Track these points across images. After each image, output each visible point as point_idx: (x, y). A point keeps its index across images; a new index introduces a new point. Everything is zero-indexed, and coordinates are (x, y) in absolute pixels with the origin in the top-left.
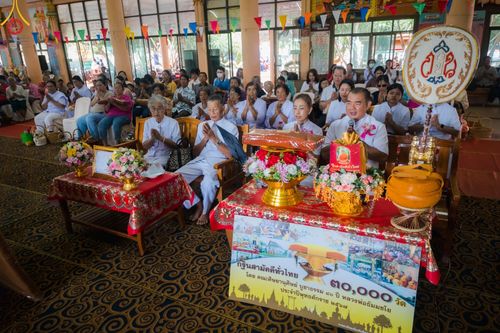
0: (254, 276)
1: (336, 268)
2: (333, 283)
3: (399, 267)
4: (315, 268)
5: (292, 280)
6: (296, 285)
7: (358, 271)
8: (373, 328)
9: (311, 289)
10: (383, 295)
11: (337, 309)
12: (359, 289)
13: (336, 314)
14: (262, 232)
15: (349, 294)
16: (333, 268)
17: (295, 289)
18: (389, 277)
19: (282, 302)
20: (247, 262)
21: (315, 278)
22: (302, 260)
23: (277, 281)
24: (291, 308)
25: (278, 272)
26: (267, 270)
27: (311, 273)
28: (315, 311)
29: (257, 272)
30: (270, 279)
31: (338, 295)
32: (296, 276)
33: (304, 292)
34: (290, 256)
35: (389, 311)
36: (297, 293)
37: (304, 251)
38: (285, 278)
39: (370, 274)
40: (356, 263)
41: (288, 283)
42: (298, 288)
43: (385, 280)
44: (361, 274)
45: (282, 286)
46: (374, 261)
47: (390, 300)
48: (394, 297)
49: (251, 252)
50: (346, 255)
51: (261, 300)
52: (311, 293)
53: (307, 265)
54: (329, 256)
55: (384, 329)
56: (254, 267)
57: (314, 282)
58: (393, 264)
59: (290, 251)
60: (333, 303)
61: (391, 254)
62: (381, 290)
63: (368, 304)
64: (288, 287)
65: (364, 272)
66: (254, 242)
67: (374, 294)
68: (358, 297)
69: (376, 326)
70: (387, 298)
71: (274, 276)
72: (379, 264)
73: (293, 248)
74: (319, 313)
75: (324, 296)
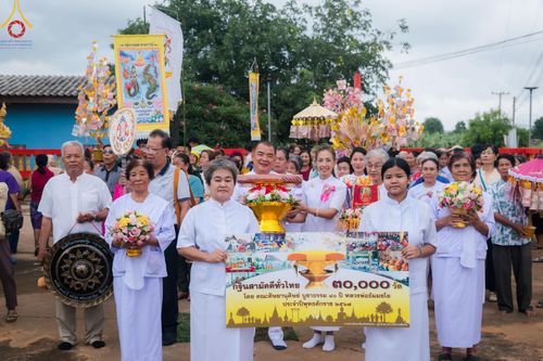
0: (252, 297)
1: (336, 268)
2: (335, 284)
3: (392, 254)
4: (316, 273)
5: (294, 291)
6: (298, 296)
7: (357, 266)
8: (377, 317)
9: (314, 296)
10: (382, 283)
11: (342, 309)
12: (360, 284)
13: (341, 314)
14: (257, 247)
15: (351, 291)
16: (333, 269)
17: (297, 300)
19: (286, 317)
20: (243, 283)
21: (317, 283)
22: (302, 268)
23: (278, 296)
24: (296, 320)
25: (278, 286)
26: (266, 286)
27: (312, 280)
28: (320, 318)
29: (255, 292)
30: (270, 296)
31: (341, 295)
32: (297, 286)
33: (308, 300)
34: (289, 267)
35: (389, 296)
36: (300, 303)
37: (302, 258)
38: (286, 291)
39: (368, 266)
40: (354, 259)
41: (290, 295)
42: (301, 298)
43: (382, 268)
44: (360, 269)
45: (284, 300)
46: (370, 253)
48: (391, 282)
50: (345, 253)
51: (262, 321)
52: (315, 300)
53: (308, 272)
54: (329, 258)
55: (387, 315)
56: (252, 287)
58: (386, 252)
59: (288, 262)
60: (337, 304)
61: (384, 243)
62: (380, 279)
63: (371, 296)
64: (291, 300)
65: (363, 266)
66: (250, 260)
67: (374, 285)
68: (360, 291)
69: (379, 315)
70: (385, 285)
71: (274, 291)
72: (375, 255)
73: (291, 258)
74: (324, 318)
75: (328, 300)
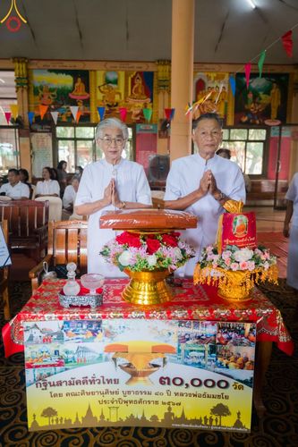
18: (225, 362)
47: (227, 385)
49: (53, 365)
57: (140, 384)
